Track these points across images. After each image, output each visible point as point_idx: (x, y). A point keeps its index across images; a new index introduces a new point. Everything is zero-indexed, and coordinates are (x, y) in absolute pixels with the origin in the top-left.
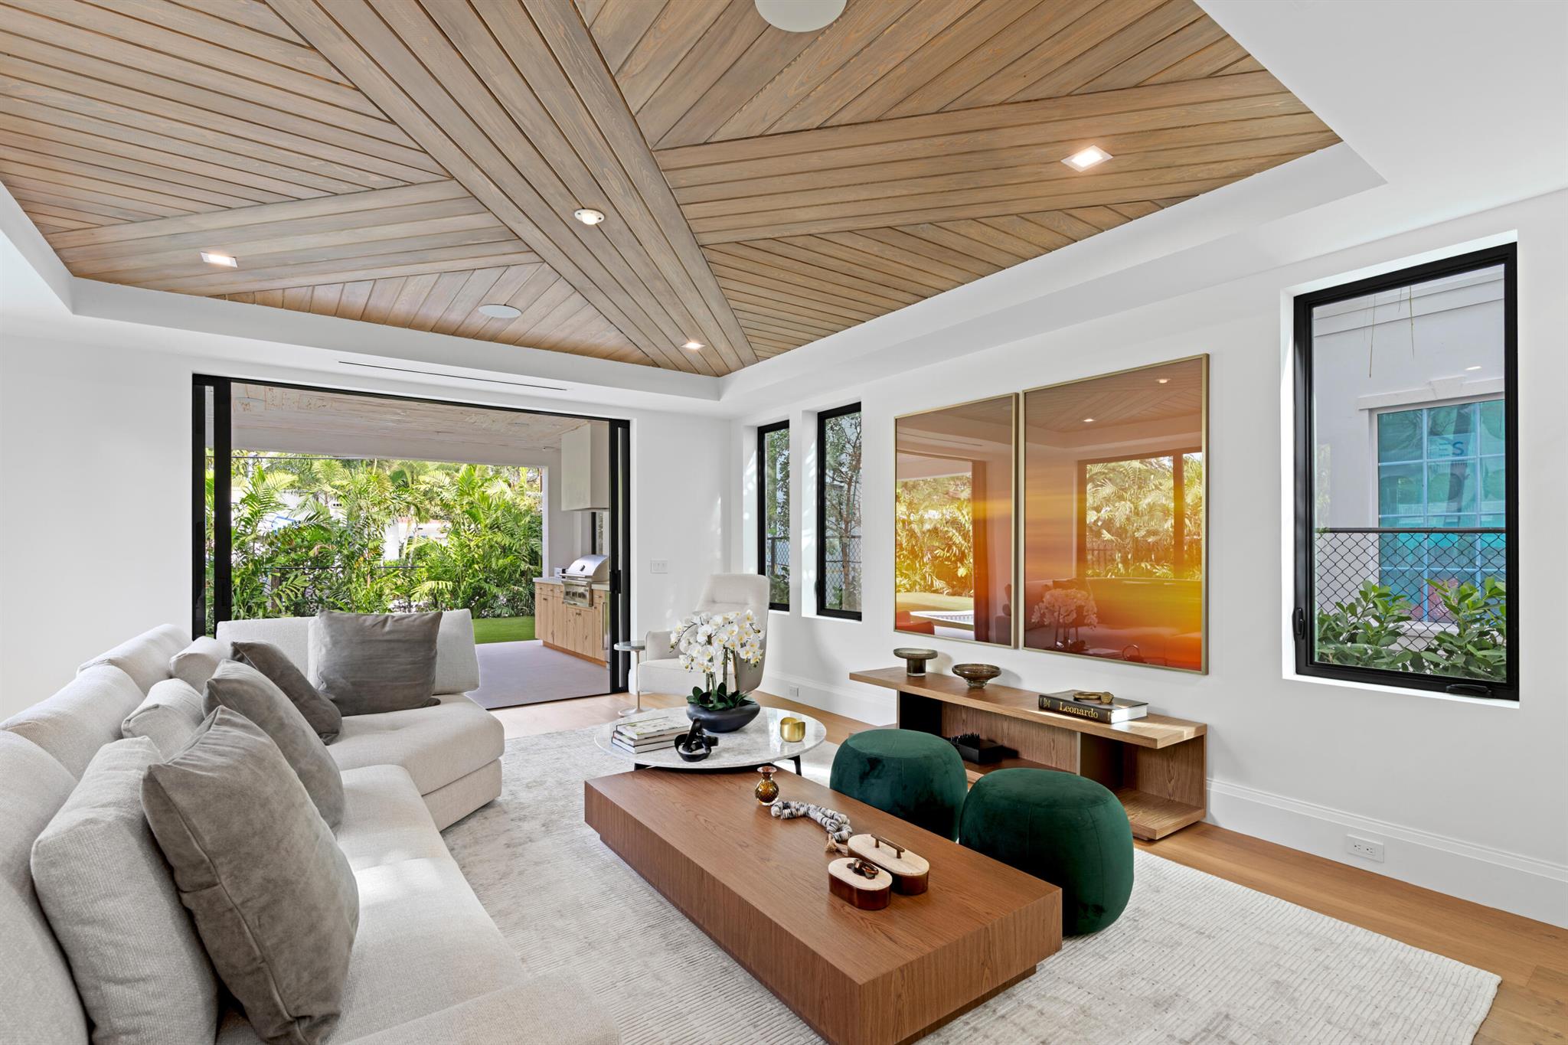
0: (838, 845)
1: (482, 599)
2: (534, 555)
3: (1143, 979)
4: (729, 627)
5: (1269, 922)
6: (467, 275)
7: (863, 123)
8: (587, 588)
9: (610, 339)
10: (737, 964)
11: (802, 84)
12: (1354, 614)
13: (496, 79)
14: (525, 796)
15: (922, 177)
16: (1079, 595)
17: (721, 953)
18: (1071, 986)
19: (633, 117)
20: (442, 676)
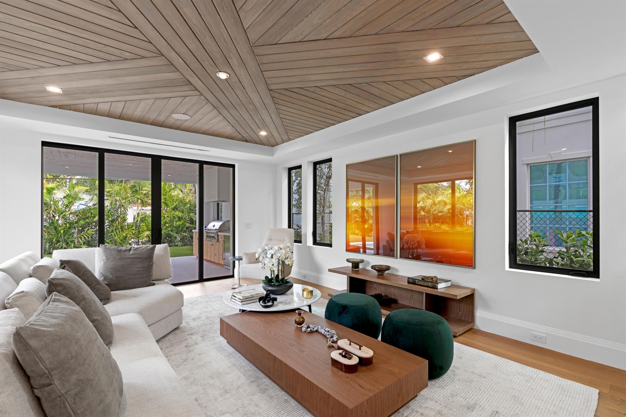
0: (332, 344)
1: (170, 239)
2: (192, 220)
3: (461, 397)
4: (281, 251)
5: (506, 370)
6: (167, 100)
7: (344, 38)
8: (216, 234)
9: (228, 130)
10: (291, 398)
11: (320, 19)
12: (527, 244)
13: (185, 9)
14: (193, 324)
15: (365, 63)
16: (418, 237)
17: (284, 393)
18: (432, 401)
19: (245, 30)
20: (156, 273)
